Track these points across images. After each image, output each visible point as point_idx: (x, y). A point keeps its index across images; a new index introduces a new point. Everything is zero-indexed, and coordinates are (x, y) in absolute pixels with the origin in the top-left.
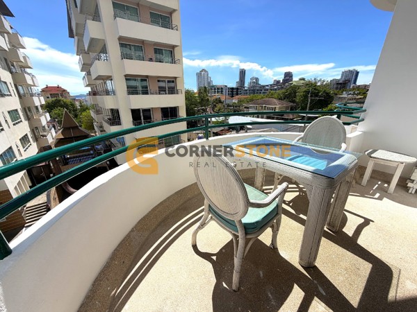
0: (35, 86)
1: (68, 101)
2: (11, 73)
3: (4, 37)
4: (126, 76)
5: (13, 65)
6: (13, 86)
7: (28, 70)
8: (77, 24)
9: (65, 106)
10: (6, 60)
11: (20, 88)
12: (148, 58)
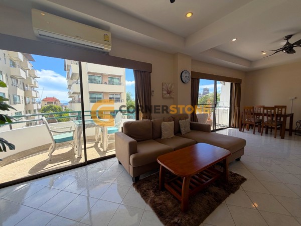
0: (37, 97)
1: (57, 106)
2: (24, 90)
3: (26, 72)
4: (89, 92)
5: (27, 86)
6: (23, 98)
7: (35, 89)
8: (68, 65)
9: (55, 110)
10: (23, 84)
11: (27, 99)
12: (104, 82)
